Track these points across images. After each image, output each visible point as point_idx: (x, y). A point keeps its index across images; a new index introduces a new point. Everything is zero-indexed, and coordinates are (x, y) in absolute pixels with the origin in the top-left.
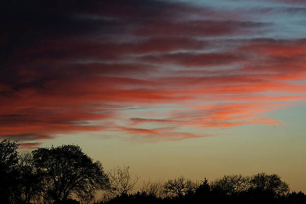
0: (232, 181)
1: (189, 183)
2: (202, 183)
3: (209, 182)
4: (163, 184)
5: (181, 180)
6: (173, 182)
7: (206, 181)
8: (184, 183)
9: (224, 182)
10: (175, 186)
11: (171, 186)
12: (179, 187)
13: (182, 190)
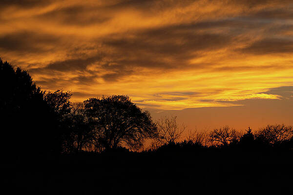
0: (275, 130)
1: (234, 132)
2: (246, 132)
3: (253, 132)
4: (209, 133)
5: (226, 130)
6: (218, 132)
7: (250, 131)
8: (229, 132)
9: (267, 131)
10: (220, 135)
11: (217, 135)
12: (224, 136)
13: (227, 139)
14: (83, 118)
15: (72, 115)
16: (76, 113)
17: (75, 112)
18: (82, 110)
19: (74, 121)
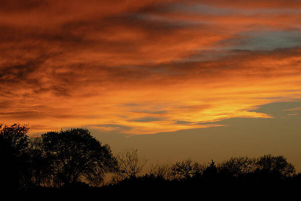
0: (239, 163)
1: (196, 165)
2: (209, 165)
3: (216, 164)
4: (170, 166)
5: (189, 162)
6: (180, 165)
7: (213, 163)
8: (191, 165)
9: (231, 163)
10: (182, 168)
11: (179, 168)
12: (186, 169)
13: (190, 172)
14: (41, 152)
15: (30, 150)
16: (34, 148)
17: (32, 146)
18: (39, 144)
19: (32, 155)
